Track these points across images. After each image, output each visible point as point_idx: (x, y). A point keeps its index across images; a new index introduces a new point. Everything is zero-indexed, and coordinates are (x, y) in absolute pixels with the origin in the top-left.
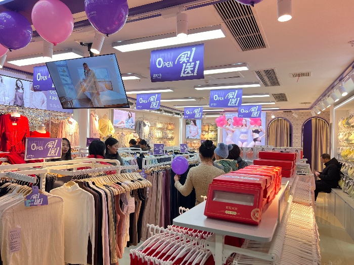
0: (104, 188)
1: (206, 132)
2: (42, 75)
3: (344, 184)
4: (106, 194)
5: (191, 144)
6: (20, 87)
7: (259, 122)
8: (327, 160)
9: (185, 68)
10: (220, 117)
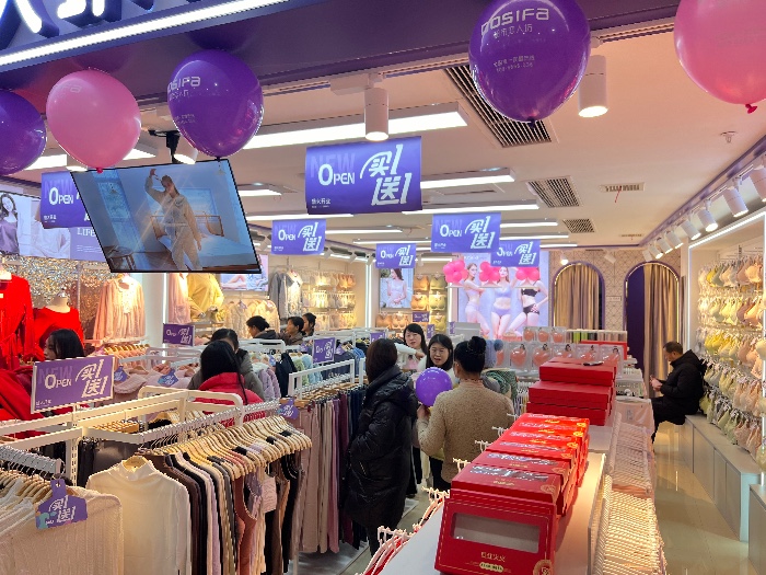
0: (209, 466)
1: (423, 292)
2: (60, 193)
3: (710, 406)
4: (215, 482)
5: (391, 320)
6: (10, 210)
7: (535, 272)
8: (676, 356)
9: (382, 188)
10: (453, 262)
